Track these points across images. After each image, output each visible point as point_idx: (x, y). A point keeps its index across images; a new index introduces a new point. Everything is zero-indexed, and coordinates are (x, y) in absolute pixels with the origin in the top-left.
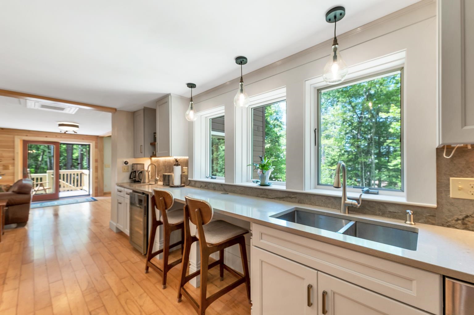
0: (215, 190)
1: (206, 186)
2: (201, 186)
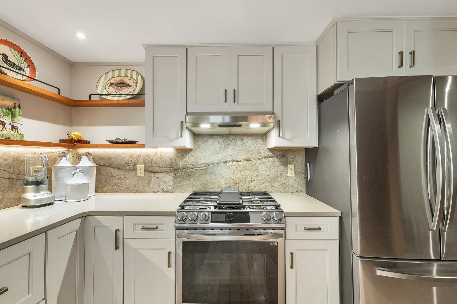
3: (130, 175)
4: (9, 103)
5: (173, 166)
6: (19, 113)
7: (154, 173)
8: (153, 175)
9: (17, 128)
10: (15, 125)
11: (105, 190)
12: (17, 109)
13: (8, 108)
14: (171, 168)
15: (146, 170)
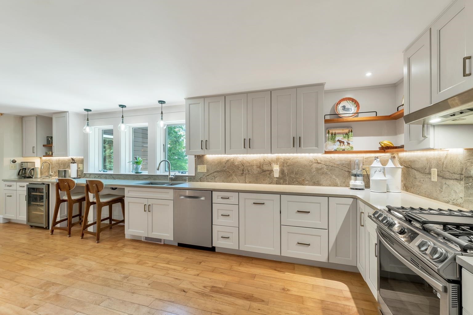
0: (106, 178)
1: (99, 177)
2: (95, 177)
3: (427, 179)
4: (346, 131)
5: (463, 173)
6: (351, 135)
7: (445, 180)
8: (444, 181)
9: (350, 143)
10: (349, 142)
11: (412, 191)
12: (350, 133)
13: (346, 134)
14: (461, 174)
15: (438, 175)
